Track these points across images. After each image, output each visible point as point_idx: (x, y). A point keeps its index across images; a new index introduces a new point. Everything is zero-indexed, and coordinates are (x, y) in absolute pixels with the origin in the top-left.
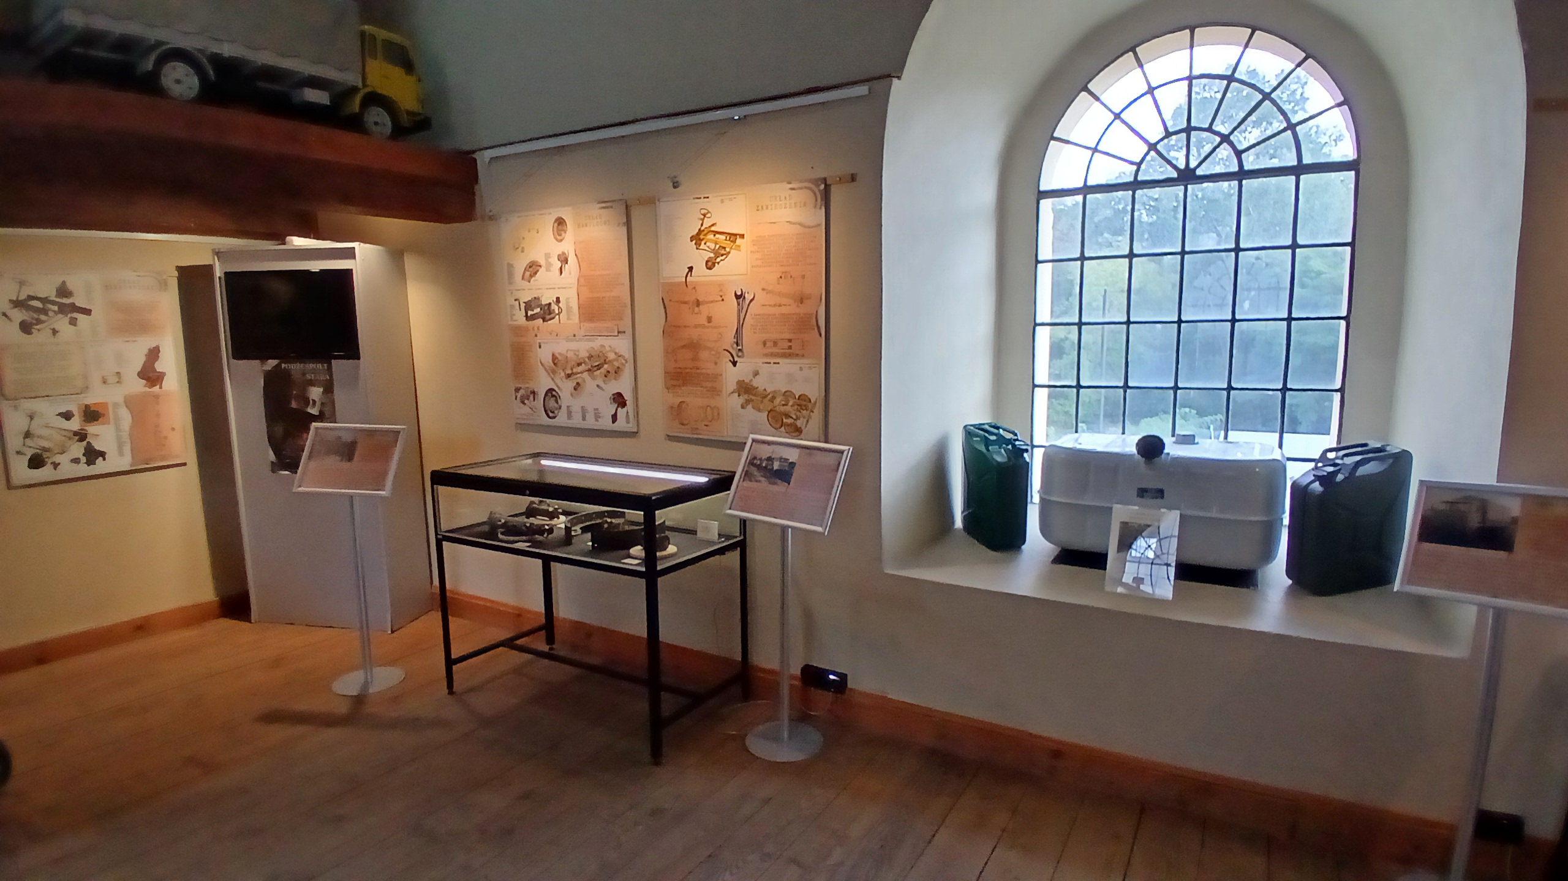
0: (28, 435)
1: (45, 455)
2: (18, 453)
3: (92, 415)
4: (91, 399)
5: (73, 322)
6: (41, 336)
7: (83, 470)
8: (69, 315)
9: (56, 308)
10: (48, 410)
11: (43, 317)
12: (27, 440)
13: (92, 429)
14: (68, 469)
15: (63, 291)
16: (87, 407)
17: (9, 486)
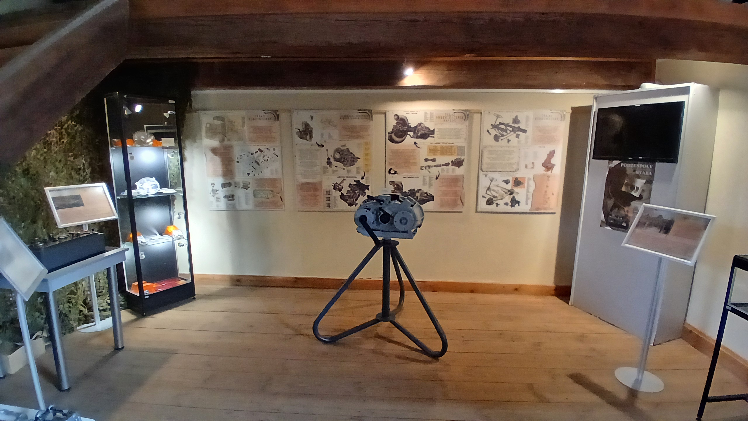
0: (489, 189)
1: (494, 199)
2: (483, 197)
3: (518, 183)
4: (518, 175)
5: (518, 136)
6: (503, 142)
7: (509, 209)
8: (517, 133)
9: (511, 129)
10: (499, 178)
11: (505, 133)
12: (488, 191)
13: (516, 190)
14: (502, 208)
15: (516, 121)
16: (516, 178)
17: (477, 211)
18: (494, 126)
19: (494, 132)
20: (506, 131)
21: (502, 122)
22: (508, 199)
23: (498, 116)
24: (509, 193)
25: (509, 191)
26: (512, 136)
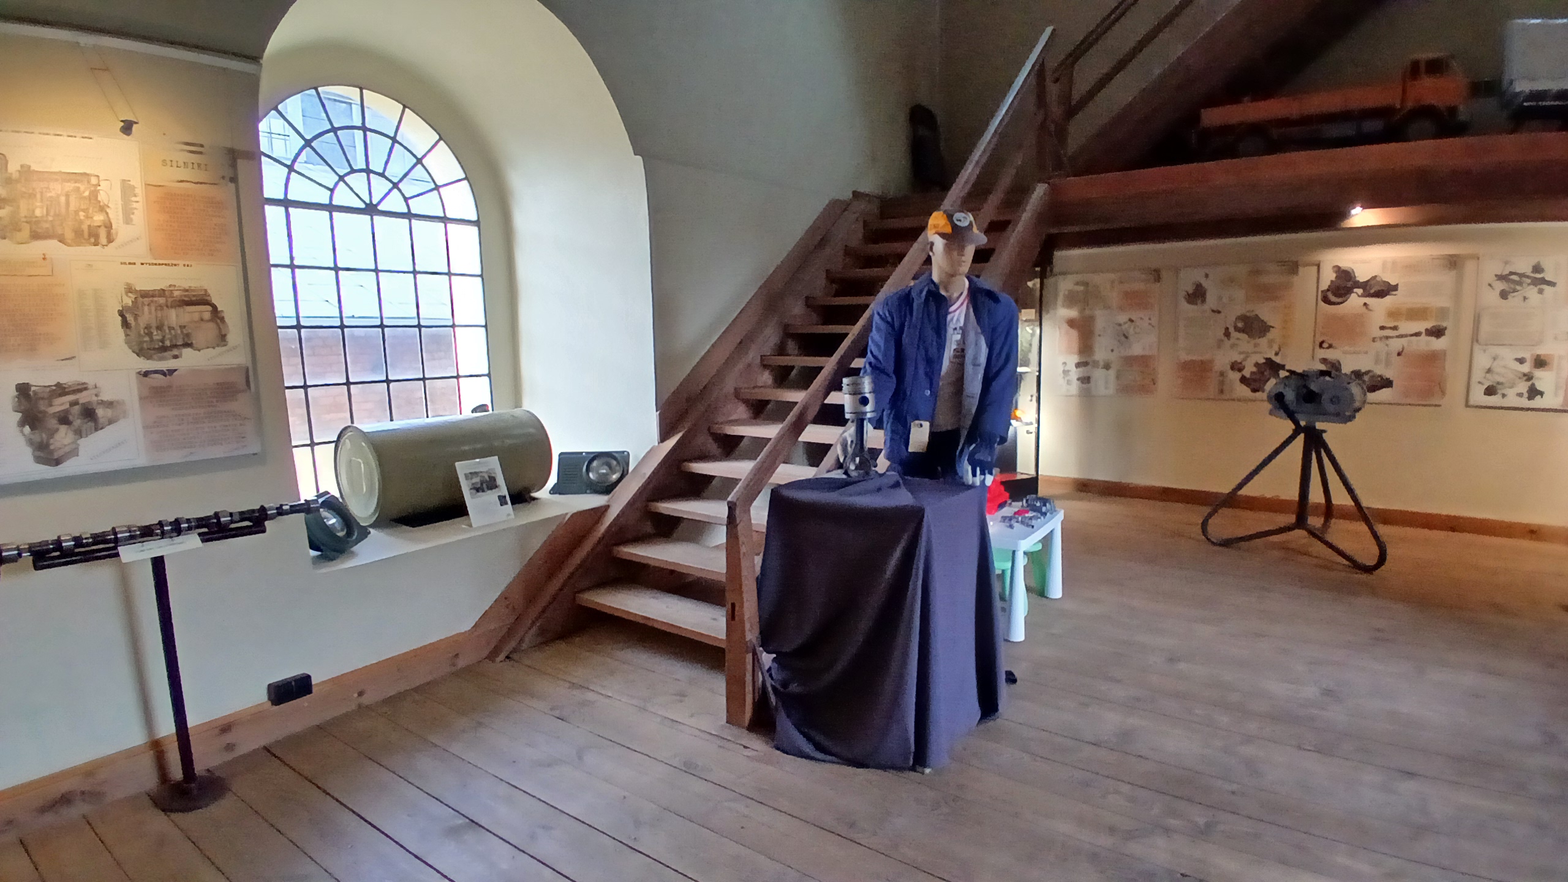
0: (1489, 371)
1: (1499, 387)
2: (1479, 383)
3: (1540, 363)
4: (1542, 351)
5: (1541, 292)
6: (1514, 300)
7: (1524, 402)
8: (1539, 287)
9: (1529, 281)
10: (1508, 356)
11: (1518, 288)
12: (1488, 375)
13: (1539, 373)
14: (1512, 400)
15: (1537, 269)
16: (1538, 356)
17: (1467, 405)
18: (1501, 278)
19: (1500, 286)
20: (1520, 283)
21: (1514, 271)
22: (1523, 387)
23: (1506, 263)
24: (1525, 378)
25: (1525, 375)
26: (1532, 292)
